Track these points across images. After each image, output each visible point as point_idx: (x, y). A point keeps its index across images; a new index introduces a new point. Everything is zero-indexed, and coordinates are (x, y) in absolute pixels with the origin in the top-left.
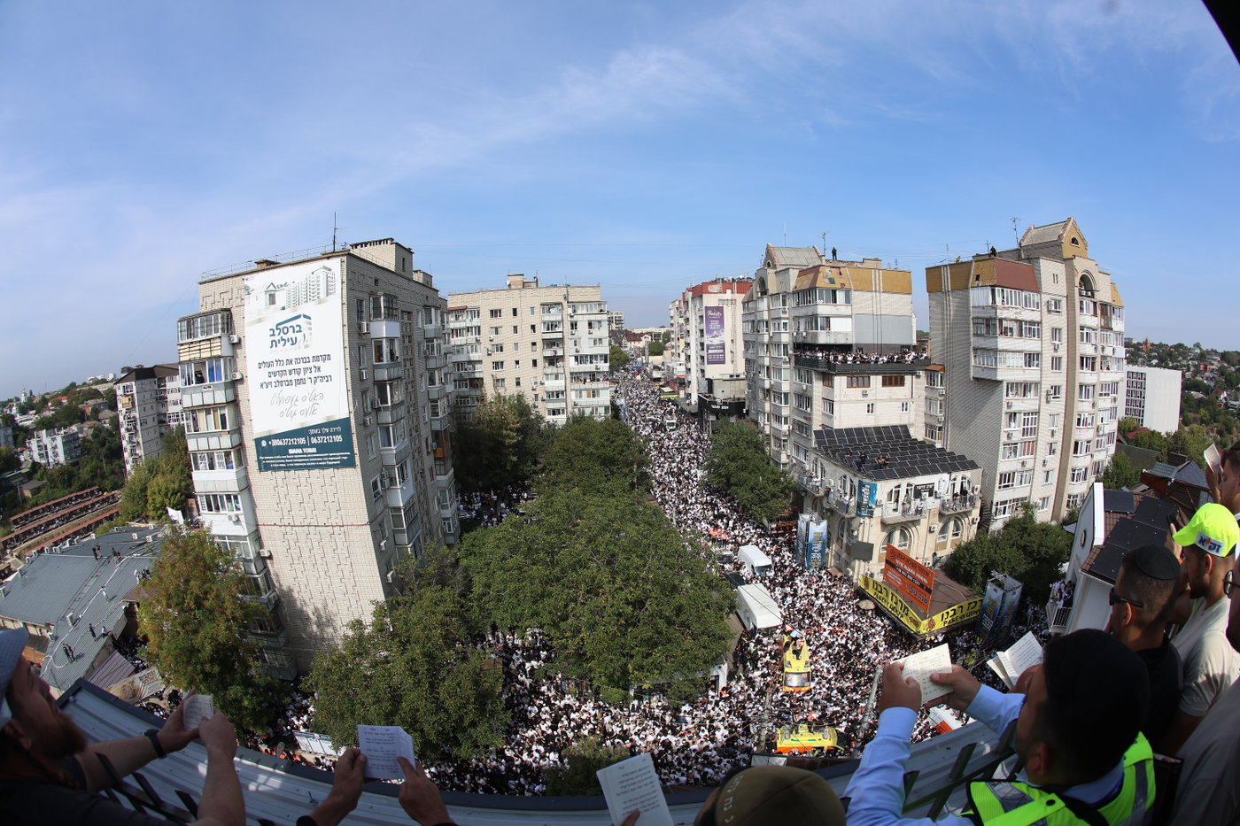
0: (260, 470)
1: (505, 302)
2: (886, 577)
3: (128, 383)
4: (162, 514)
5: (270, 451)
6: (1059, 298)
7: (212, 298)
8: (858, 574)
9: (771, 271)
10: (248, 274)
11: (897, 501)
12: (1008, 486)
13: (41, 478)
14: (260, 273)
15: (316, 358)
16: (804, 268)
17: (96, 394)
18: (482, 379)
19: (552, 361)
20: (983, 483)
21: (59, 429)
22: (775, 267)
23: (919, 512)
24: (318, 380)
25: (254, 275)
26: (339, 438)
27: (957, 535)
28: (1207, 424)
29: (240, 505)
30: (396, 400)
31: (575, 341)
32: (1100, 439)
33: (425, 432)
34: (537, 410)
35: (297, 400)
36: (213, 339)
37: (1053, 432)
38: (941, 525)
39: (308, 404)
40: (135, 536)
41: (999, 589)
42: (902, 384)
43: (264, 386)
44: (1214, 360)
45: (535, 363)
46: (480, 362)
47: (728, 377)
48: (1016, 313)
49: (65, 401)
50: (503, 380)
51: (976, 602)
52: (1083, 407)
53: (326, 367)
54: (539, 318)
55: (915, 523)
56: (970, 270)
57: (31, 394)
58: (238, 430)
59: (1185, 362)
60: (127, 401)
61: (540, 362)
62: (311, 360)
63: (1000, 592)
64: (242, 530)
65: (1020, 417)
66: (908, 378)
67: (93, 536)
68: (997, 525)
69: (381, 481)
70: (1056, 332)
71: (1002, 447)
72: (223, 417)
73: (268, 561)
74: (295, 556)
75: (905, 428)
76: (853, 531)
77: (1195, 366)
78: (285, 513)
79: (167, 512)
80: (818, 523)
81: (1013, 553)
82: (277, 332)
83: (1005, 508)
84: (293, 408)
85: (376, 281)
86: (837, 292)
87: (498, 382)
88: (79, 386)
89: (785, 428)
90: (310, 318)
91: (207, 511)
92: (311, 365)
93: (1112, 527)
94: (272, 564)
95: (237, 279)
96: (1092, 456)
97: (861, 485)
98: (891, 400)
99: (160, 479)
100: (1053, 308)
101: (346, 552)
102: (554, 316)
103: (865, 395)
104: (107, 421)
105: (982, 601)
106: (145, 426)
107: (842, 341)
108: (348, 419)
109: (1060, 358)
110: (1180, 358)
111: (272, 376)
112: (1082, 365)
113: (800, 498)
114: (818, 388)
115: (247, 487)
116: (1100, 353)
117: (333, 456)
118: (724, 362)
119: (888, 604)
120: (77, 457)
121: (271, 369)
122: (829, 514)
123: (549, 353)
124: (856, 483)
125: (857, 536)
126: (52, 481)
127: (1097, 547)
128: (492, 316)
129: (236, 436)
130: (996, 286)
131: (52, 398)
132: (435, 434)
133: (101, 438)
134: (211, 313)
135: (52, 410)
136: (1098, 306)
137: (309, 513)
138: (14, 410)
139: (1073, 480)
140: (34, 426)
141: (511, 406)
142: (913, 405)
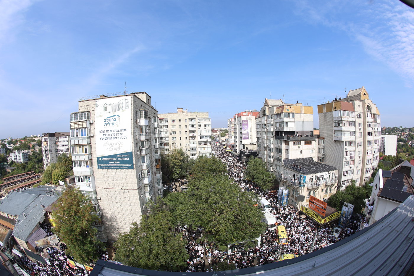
0: (98, 168)
1: (176, 117)
2: (310, 206)
3: (46, 138)
4: (57, 182)
5: (102, 162)
6: (361, 113)
7: (83, 107)
8: (299, 206)
9: (267, 108)
10: (97, 99)
11: (312, 181)
12: (346, 175)
13: (15, 166)
14: (102, 100)
15: (121, 130)
16: (279, 106)
17: (34, 141)
18: (168, 143)
19: (193, 137)
20: (338, 175)
21: (21, 151)
22: (268, 106)
23: (319, 185)
24: (122, 138)
25: (99, 100)
26: (128, 159)
27: (330, 192)
28: (405, 153)
29: (91, 180)
30: (147, 147)
31: (200, 131)
32: (374, 158)
33: (154, 159)
34: (187, 154)
35: (113, 145)
36: (84, 121)
37: (360, 157)
38: (326, 188)
39: (117, 146)
40: (47, 189)
41: (346, 208)
42: (311, 144)
43: (101, 139)
44: (407, 131)
45: (186, 138)
46: (168, 137)
47: (250, 144)
48: (347, 119)
49: (23, 142)
50: (175, 143)
51: (339, 213)
52: (369, 148)
53: (125, 134)
54: (188, 123)
55: (317, 188)
56: (333, 105)
57: (12, 138)
58: (91, 154)
59: (397, 133)
60: (45, 144)
61: (188, 138)
62: (119, 131)
63: (347, 208)
64: (91, 189)
65: (349, 153)
66: (313, 142)
68: (343, 188)
69: (141, 175)
70: (360, 124)
71: (344, 162)
72: (86, 149)
73: (99, 201)
74: (109, 199)
75: (312, 158)
76: (298, 192)
77: (400, 134)
78: (107, 184)
79: (59, 182)
80: (286, 190)
81: (349, 196)
82: (107, 120)
83: (345, 182)
84: (112, 147)
85: (141, 105)
86: (290, 114)
87: (174, 144)
88: (28, 138)
89: (272, 160)
90: (119, 116)
91: (78, 182)
92: (119, 132)
93: (385, 182)
94: (101, 201)
95: (93, 101)
96: (372, 164)
97: (301, 176)
98: (307, 149)
99: (56, 170)
100: (359, 117)
101: (129, 198)
102: (193, 122)
103: (299, 148)
104: (38, 150)
105: (341, 212)
106: (51, 153)
107: (291, 130)
108: (132, 152)
109: (361, 133)
110: (396, 132)
111: (105, 136)
112: (368, 134)
114: (284, 145)
115: (93, 175)
116: (373, 131)
117: (126, 165)
118: (248, 139)
119: (310, 215)
120: (27, 161)
121: (104, 133)
122: (289, 187)
123: (191, 135)
124: (299, 176)
125: (299, 194)
126: (18, 168)
127: (381, 188)
128: (172, 122)
129: (90, 156)
130: (341, 110)
131: (19, 140)
132: (157, 160)
133: (35, 155)
134: (83, 112)
135: (19, 144)
136: (372, 114)
137: (116, 184)
138: (6, 143)
139: (366, 172)
140: (13, 149)
141: (179, 153)
142: (314, 151)
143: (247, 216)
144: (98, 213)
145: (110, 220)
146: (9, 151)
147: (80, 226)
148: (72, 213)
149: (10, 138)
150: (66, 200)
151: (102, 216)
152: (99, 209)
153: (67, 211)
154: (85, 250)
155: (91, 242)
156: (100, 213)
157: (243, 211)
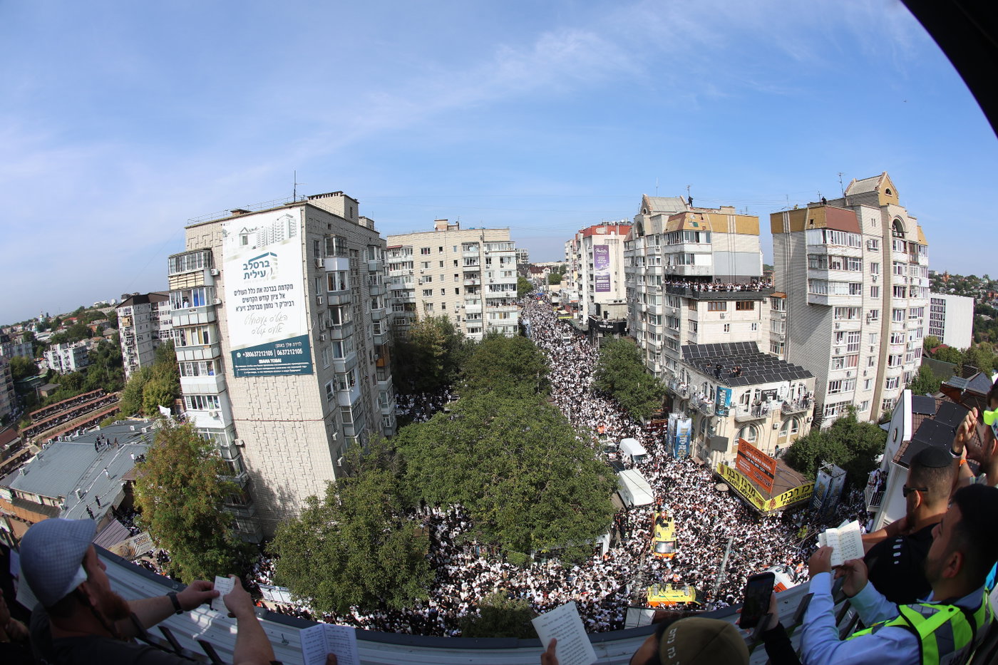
0: (236, 376)
1: (432, 242)
2: (738, 465)
3: (128, 307)
4: (154, 411)
5: (244, 361)
6: (876, 238)
7: (196, 240)
8: (716, 462)
9: (646, 217)
10: (225, 220)
11: (747, 403)
12: (836, 391)
13: (56, 382)
14: (235, 220)
15: (282, 287)
16: (674, 214)
17: (101, 316)
18: (415, 304)
19: (472, 289)
20: (816, 389)
21: (71, 343)
22: (649, 213)
23: (765, 412)
24: (283, 304)
25: (230, 221)
26: (300, 351)
27: (795, 431)
28: (994, 342)
29: (219, 404)
30: (346, 321)
31: (490, 273)
32: (909, 353)
33: (369, 346)
34: (459, 328)
35: (265, 321)
36: (198, 272)
37: (872, 348)
38: (782, 423)
39: (274, 324)
40: (132, 428)
41: (827, 476)
42: (752, 308)
43: (239, 309)
45: (457, 291)
46: (413, 290)
47: (612, 302)
48: (842, 251)
49: (75, 321)
50: (432, 304)
51: (809, 486)
52: (896, 327)
53: (289, 295)
54: (460, 255)
55: (762, 421)
56: (806, 216)
57: (47, 315)
58: (218, 345)
59: (976, 291)
60: (127, 321)
61: (462, 291)
62: (277, 289)
63: (829, 478)
64: (221, 424)
65: (846, 336)
66: (756, 304)
67: (98, 428)
68: (827, 423)
69: (334, 385)
70: (874, 266)
71: (831, 359)
72: (206, 334)
73: (241, 449)
74: (263, 445)
75: (754, 344)
76: (712, 428)
77: (984, 294)
78: (256, 410)
79: (159, 409)
80: (684, 421)
81: (839, 446)
82: (249, 267)
83: (833, 409)
84: (263, 327)
85: (329, 226)
86: (700, 234)
87: (428, 306)
88: (87, 310)
89: (658, 344)
90: (276, 256)
91: (192, 409)
92: (277, 293)
93: (918, 426)
94: (245, 451)
95: (217, 224)
96: (903, 367)
97: (719, 390)
98: (743, 321)
99: (153, 383)
100: (872, 247)
101: (304, 441)
102: (472, 253)
103: (722, 317)
104: (110, 337)
105: (814, 485)
106: (141, 341)
107: (704, 273)
108: (307, 336)
109: (877, 287)
110: (973, 287)
111: (246, 301)
112: (895, 293)
113: (671, 401)
114: (685, 312)
115: (225, 390)
116: (909, 283)
117: (295, 365)
118: (609, 290)
119: (739, 487)
120: (86, 365)
121: (245, 296)
122: (693, 413)
123: (469, 283)
124: (715, 388)
125: (715, 432)
126: (65, 384)
127: (906, 442)
128: (422, 253)
129: (216, 349)
130: (826, 228)
131: (65, 318)
132: (378, 349)
133: (105, 350)
134: (196, 251)
135: (65, 328)
136: (907, 244)
137: (275, 411)
138: (34, 328)
139: (887, 387)
140: (50, 341)
141: (438, 326)
142: (761, 326)
144: (238, 477)
146: (42, 348)
148: (177, 481)
149: (43, 316)
151: (249, 482)
152: (241, 468)
155: (222, 544)
156: (244, 476)
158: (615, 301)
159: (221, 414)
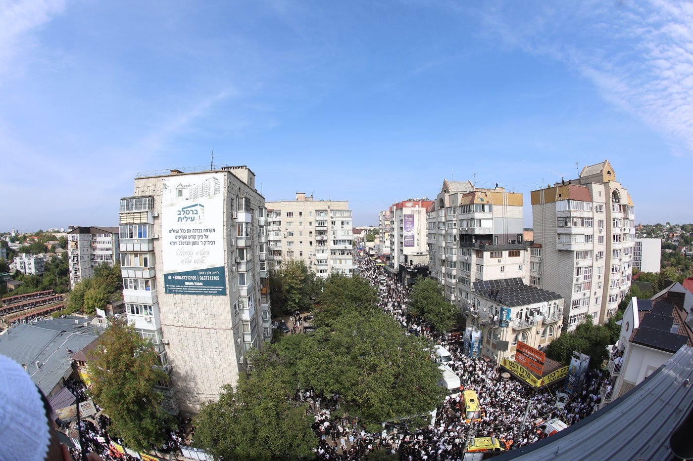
0: (166, 292)
1: (295, 208)
2: (517, 359)
3: (75, 234)
4: (93, 311)
5: (173, 282)
6: (602, 204)
7: (142, 188)
8: (500, 358)
9: (446, 195)
10: (165, 177)
11: (521, 318)
12: (577, 307)
14: (174, 177)
15: (206, 230)
16: (465, 193)
17: (54, 238)
18: (281, 251)
19: (322, 242)
20: (564, 307)
21: (33, 254)
22: (448, 192)
23: (532, 323)
24: (207, 243)
25: (169, 178)
26: (217, 278)
27: (551, 335)
28: (675, 266)
29: (153, 312)
30: (248, 258)
31: (334, 232)
32: (623, 278)
33: (258, 279)
34: (312, 269)
35: (192, 254)
36: (143, 212)
37: (599, 276)
38: (543, 329)
39: (199, 257)
40: (77, 321)
41: (578, 360)
42: (519, 255)
43: (173, 244)
44: (678, 230)
45: (311, 243)
46: (280, 241)
47: (416, 254)
48: (580, 214)
49: (36, 239)
50: (292, 252)
51: (565, 369)
52: (615, 262)
53: (212, 237)
54: (314, 218)
55: (529, 329)
56: (556, 192)
57: (17, 232)
58: (154, 268)
59: (661, 234)
60: (74, 245)
61: (314, 243)
62: (203, 231)
63: (579, 362)
64: (153, 327)
65: (583, 270)
66: (522, 252)
68: (572, 327)
69: (239, 305)
70: (600, 222)
71: (573, 286)
72: (146, 260)
73: (166, 347)
74: (184, 345)
75: (520, 279)
76: (497, 335)
78: (180, 319)
80: (477, 332)
81: (581, 341)
82: (182, 213)
83: (575, 319)
84: (190, 258)
85: (240, 189)
86: (485, 206)
87: (290, 252)
88: (44, 232)
90: (203, 206)
91: (131, 314)
92: (202, 234)
93: (642, 318)
94: (169, 348)
95: (159, 179)
96: (620, 288)
97: (502, 310)
98: (513, 264)
99: (92, 291)
100: (599, 210)
101: (217, 344)
102: (322, 217)
103: (499, 261)
104: (60, 254)
105: (568, 368)
107: (487, 233)
108: (223, 267)
109: (603, 236)
110: (659, 232)
111: (178, 238)
112: (614, 239)
114: (474, 258)
115: (157, 303)
116: (622, 232)
117: (213, 288)
118: (413, 246)
119: (518, 373)
121: (177, 234)
122: (482, 327)
123: (319, 238)
124: (499, 309)
125: (499, 338)
127: (636, 329)
128: (288, 216)
129: (152, 272)
130: (570, 200)
131: (29, 236)
132: (262, 280)
133: (56, 263)
134: (142, 197)
135: (29, 243)
136: (622, 206)
137: (195, 320)
138: (8, 240)
139: (610, 302)
140: (18, 250)
141: (298, 267)
142: (525, 267)
143: (415, 376)
144: (164, 367)
145: (185, 379)
146: (13, 254)
147: (135, 389)
148: (122, 366)
149: (14, 232)
150: (112, 344)
151: (171, 371)
152: (166, 360)
153: (113, 362)
154: (143, 429)
155: (153, 416)
156: (168, 367)
157: (408, 368)
158: (418, 253)
159: (153, 320)
